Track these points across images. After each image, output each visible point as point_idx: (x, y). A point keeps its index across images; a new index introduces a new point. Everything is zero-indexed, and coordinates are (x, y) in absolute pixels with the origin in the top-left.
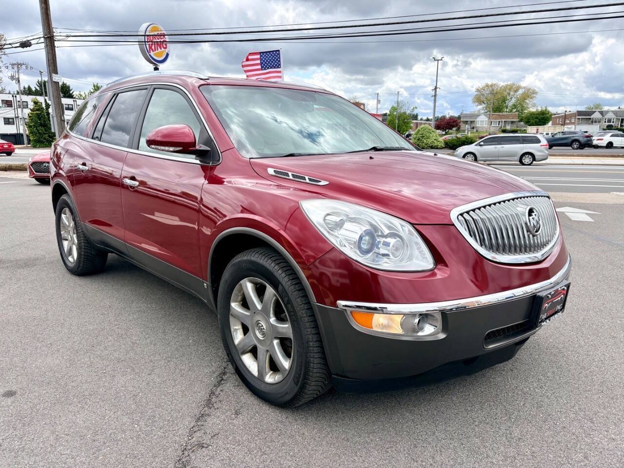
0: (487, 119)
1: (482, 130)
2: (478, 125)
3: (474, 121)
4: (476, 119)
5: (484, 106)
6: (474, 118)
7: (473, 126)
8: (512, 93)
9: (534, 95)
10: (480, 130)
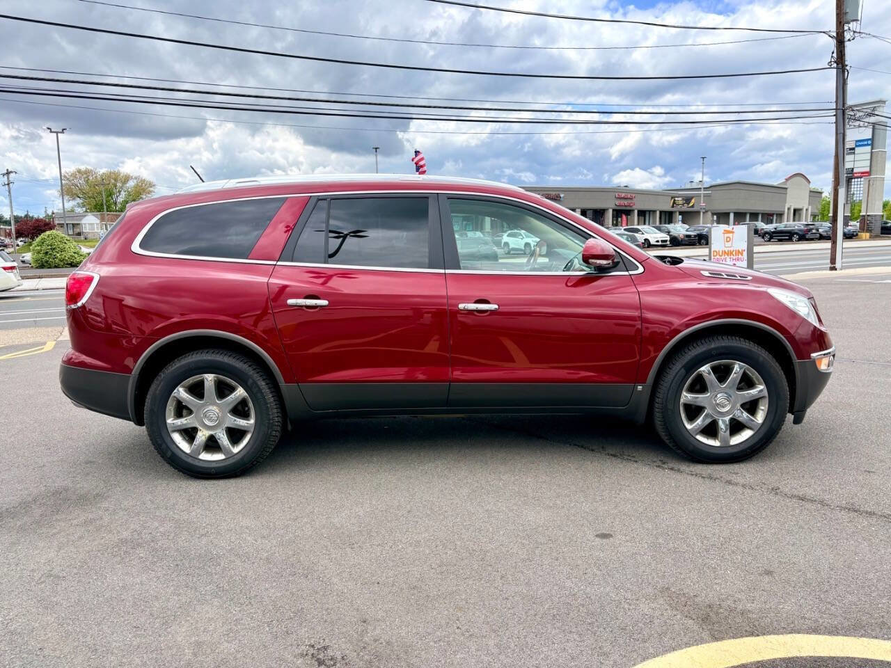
0: (98, 221)
1: (93, 237)
2: (86, 229)
3: (78, 224)
4: (81, 220)
5: (79, 200)
6: (77, 220)
7: (77, 230)
8: (119, 184)
9: (151, 189)
10: (90, 236)
